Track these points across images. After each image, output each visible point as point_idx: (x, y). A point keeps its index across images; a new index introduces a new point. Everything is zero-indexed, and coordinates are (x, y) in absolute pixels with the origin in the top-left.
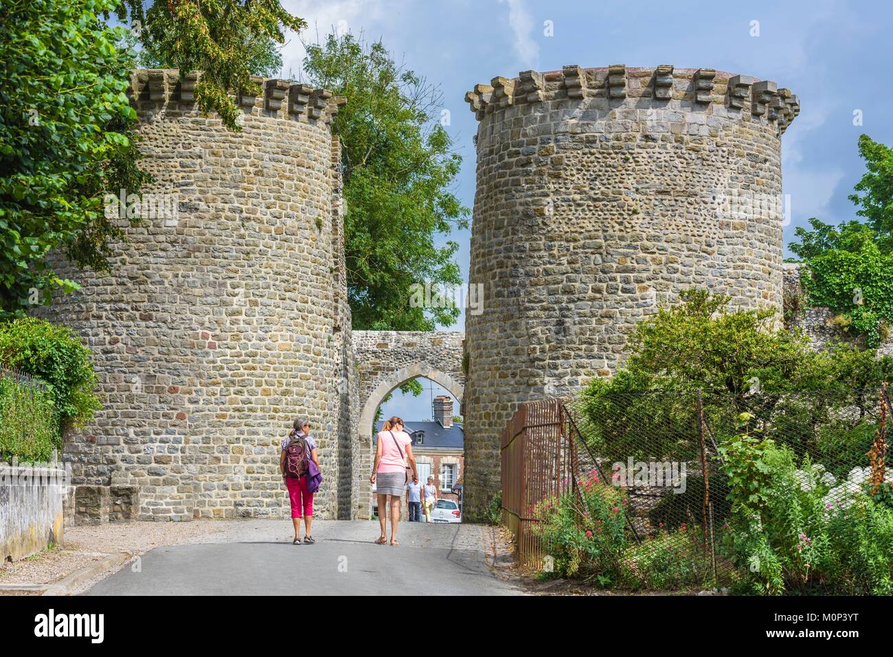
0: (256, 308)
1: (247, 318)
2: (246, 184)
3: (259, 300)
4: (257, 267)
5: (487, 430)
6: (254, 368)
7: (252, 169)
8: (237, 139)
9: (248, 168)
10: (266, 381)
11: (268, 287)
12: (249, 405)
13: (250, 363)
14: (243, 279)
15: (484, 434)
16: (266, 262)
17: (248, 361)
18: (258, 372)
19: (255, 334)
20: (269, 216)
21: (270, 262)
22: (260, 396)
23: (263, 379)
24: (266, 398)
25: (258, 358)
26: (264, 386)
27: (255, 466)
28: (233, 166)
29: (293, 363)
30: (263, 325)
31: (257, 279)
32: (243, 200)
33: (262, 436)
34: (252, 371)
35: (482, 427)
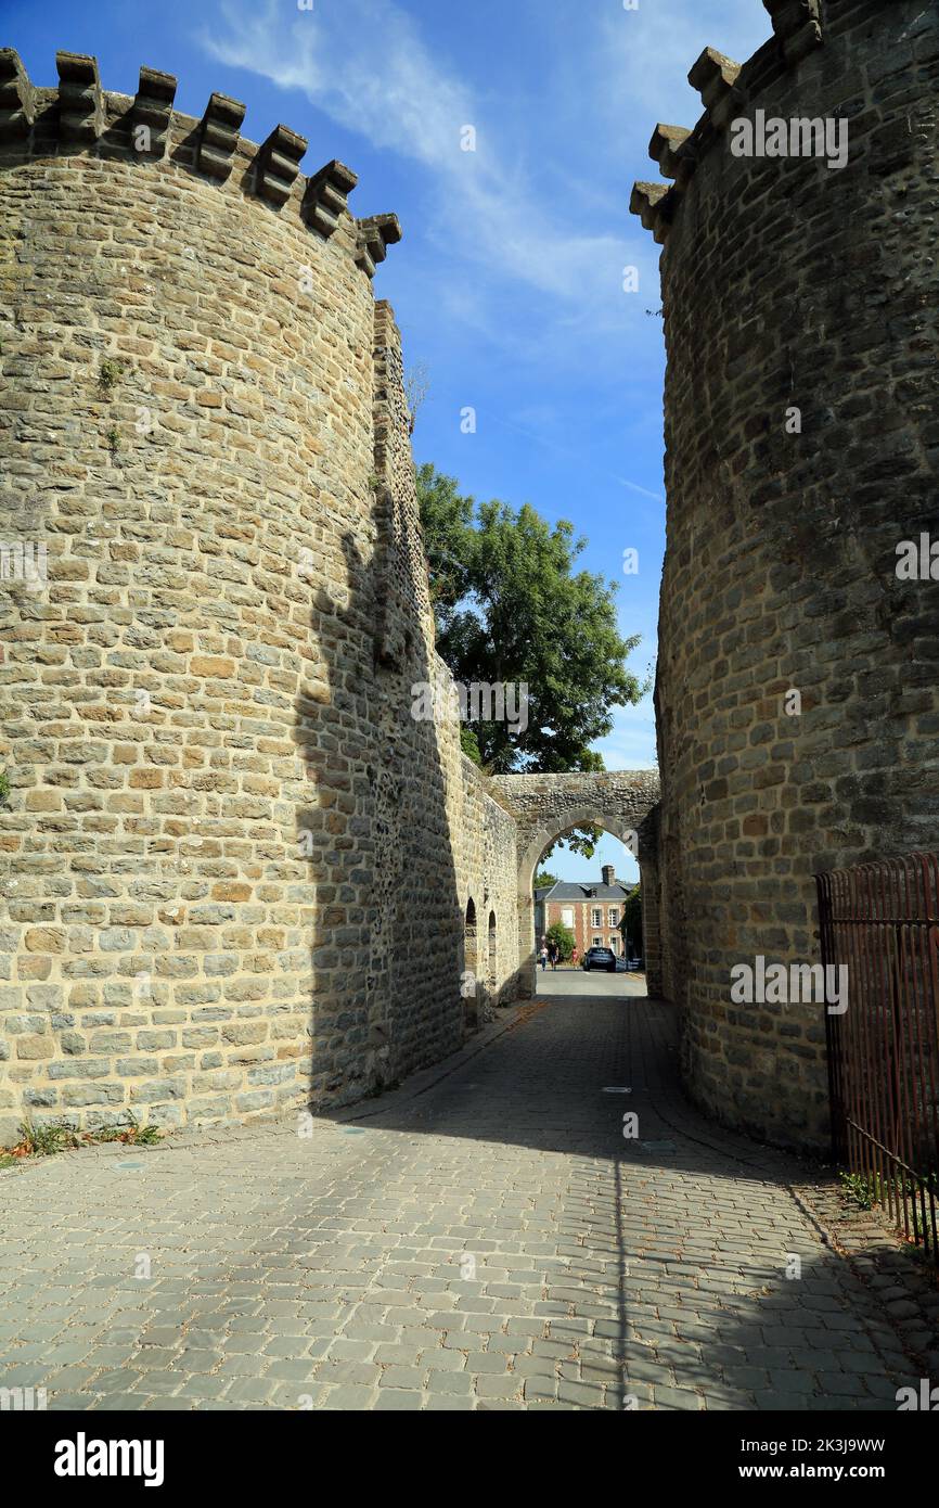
0: (129, 565)
1: (100, 587)
2: (125, 291)
3: (140, 546)
4: (140, 469)
5: (757, 864)
6: (113, 717)
7: (146, 266)
8: (116, 208)
9: (136, 262)
10: (147, 751)
11: (169, 519)
12: (92, 813)
13: (102, 702)
14: (98, 494)
15: (749, 879)
16: (166, 461)
17: (95, 697)
18: (125, 724)
19: (123, 630)
20: (182, 365)
21: (179, 463)
22: (126, 789)
23: (140, 746)
24: (146, 795)
25: (127, 688)
26: (143, 764)
27: (99, 984)
28: (99, 256)
29: (236, 708)
30: (148, 609)
31: (137, 495)
32: (113, 322)
33: (126, 900)
34: (107, 723)
35: (738, 859)
